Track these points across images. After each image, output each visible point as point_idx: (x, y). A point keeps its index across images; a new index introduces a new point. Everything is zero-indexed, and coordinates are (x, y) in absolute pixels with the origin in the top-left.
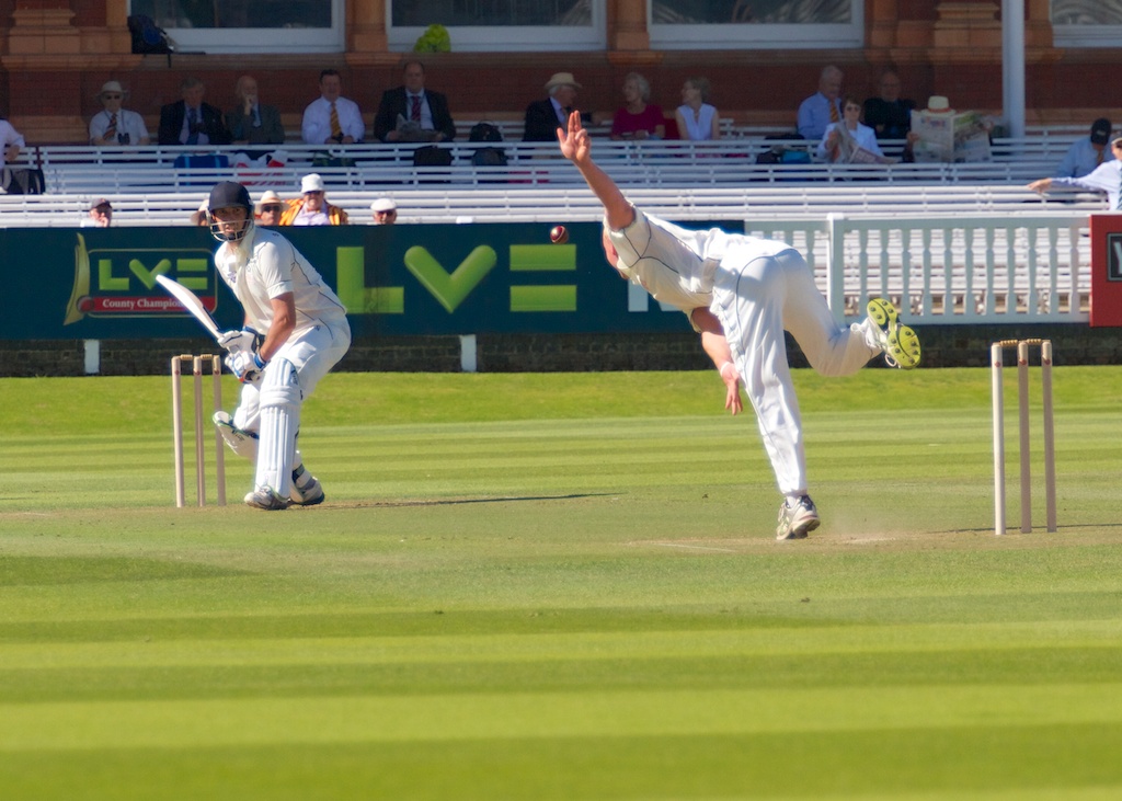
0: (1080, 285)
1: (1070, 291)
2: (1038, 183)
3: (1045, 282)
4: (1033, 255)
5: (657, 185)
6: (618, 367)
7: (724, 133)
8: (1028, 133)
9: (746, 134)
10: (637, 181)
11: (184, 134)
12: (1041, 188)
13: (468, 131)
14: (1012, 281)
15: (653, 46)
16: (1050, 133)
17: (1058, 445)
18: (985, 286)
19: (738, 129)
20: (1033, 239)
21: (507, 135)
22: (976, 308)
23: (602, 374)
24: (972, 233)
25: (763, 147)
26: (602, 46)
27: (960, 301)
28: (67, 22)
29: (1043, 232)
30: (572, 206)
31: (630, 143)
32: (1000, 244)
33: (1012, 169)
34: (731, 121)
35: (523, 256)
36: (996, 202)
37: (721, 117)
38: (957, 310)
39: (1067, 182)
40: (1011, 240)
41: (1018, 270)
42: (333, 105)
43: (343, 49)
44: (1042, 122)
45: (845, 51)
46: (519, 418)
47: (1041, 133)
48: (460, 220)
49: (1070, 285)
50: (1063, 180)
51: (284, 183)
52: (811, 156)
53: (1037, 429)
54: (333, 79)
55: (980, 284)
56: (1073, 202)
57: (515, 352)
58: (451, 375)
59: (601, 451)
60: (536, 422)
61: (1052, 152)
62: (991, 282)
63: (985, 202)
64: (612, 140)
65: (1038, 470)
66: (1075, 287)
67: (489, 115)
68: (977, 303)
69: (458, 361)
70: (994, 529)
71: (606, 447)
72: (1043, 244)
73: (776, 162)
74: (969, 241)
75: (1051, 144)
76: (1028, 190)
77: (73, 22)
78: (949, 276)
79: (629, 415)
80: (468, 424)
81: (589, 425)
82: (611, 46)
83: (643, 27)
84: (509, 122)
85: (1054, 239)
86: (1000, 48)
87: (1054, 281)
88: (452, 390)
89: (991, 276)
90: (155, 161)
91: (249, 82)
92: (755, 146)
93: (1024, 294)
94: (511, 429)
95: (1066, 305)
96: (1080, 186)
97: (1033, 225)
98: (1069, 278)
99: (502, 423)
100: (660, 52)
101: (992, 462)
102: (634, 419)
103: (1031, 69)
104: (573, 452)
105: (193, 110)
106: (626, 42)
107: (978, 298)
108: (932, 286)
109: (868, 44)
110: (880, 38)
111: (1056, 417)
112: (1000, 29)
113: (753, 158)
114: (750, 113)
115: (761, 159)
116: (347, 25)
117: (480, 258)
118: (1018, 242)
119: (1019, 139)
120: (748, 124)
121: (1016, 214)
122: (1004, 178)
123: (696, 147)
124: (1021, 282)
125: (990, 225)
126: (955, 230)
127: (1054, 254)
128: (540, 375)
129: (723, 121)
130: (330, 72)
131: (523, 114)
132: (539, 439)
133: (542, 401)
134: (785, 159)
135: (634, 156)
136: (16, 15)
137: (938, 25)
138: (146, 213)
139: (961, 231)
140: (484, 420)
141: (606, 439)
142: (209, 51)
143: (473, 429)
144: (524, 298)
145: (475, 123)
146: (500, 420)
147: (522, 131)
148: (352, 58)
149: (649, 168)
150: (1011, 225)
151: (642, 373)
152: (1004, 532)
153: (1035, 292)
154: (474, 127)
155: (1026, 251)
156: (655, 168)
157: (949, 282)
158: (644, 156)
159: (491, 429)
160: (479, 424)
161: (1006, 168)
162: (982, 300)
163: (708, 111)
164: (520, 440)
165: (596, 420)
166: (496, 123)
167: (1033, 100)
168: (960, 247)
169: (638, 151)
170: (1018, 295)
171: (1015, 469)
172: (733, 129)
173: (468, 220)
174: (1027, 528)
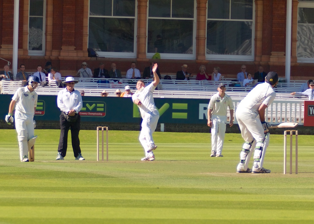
0: (301, 117)
1: (299, 118)
2: (293, 93)
3: (294, 116)
4: (291, 109)
5: (206, 91)
6: (196, 132)
7: (222, 79)
8: (291, 82)
9: (227, 80)
10: (202, 90)
11: (99, 76)
12: (293, 94)
13: (164, 77)
14: (286, 115)
15: (206, 59)
16: (296, 82)
17: (299, 153)
18: (280, 116)
19: (225, 79)
20: (291, 106)
21: (172, 78)
22: (278, 121)
23: (192, 133)
24: (277, 104)
25: (231, 83)
26: (195, 59)
27: (274, 119)
28: (74, 49)
29: (293, 104)
30: (187, 95)
31: (200, 81)
32: (284, 106)
33: (287, 90)
34: (224, 77)
35: (175, 106)
36: (283, 97)
37: (222, 76)
38: (273, 121)
39: (299, 93)
40: (286, 106)
41: (287, 113)
42: (134, 70)
43: (136, 57)
44: (294, 79)
45: (250, 62)
46: (173, 143)
47: (293, 82)
48: (161, 97)
49: (299, 116)
50: (298, 93)
51: (122, 87)
52: (242, 85)
53: (294, 149)
54: (134, 64)
55: (279, 115)
56: (300, 98)
57: (173, 128)
58: (158, 132)
59: (192, 151)
60: (178, 143)
61: (296, 86)
62: (281, 115)
63: (280, 97)
64: (196, 80)
65: (294, 159)
66: (300, 117)
67: (169, 73)
68: (278, 120)
69: (160, 129)
70: (283, 173)
71: (193, 150)
72: (293, 107)
73: (234, 86)
74: (277, 106)
75: (296, 84)
76: (290, 95)
77: (75, 49)
78: (272, 114)
79: (198, 143)
80: (162, 144)
81: (189, 145)
82: (197, 59)
83: (204, 55)
84: (173, 75)
85: (296, 106)
86: (285, 62)
87: (296, 116)
88: (159, 136)
89: (281, 114)
90: (93, 81)
91: (114, 64)
92: (229, 83)
93: (289, 118)
94: (172, 145)
95: (298, 121)
96: (302, 94)
97: (291, 103)
98: (299, 115)
99: (170, 144)
100: (208, 60)
101: (284, 157)
102: (200, 144)
103: (292, 68)
104: (186, 151)
105: (101, 70)
106: (200, 58)
107: (278, 119)
108: (268, 116)
109: (255, 61)
110: (258, 59)
111: (298, 146)
112: (285, 58)
113: (228, 85)
114: (228, 75)
115: (230, 85)
116: (137, 52)
117: (166, 106)
118: (288, 106)
119: (288, 83)
120: (227, 77)
121: (287, 100)
122: (285, 92)
123: (215, 82)
124: (288, 115)
125: (282, 102)
126: (274, 103)
127: (296, 109)
128: (178, 133)
129: (222, 77)
130: (133, 62)
131: (176, 74)
132: (178, 148)
133: (179, 139)
134: (235, 86)
135: (201, 84)
136: (62, 47)
137: (271, 56)
138: (90, 93)
139: (275, 103)
140: (165, 142)
141: (194, 148)
142: (105, 57)
143: (163, 145)
144: (175, 115)
145: (166, 75)
146: (169, 143)
147: (176, 77)
148: (138, 60)
149: (205, 87)
150: (286, 103)
151: (202, 133)
152: (286, 173)
153: (291, 118)
154: (165, 76)
155: (290, 108)
156: (206, 87)
157: (272, 115)
158: (203, 84)
159: (167, 145)
160: (164, 143)
161: (286, 90)
162: (279, 119)
163: (219, 75)
164: (174, 148)
165: (191, 143)
166: (170, 75)
167: (292, 74)
168: (274, 107)
169: (202, 83)
170: (287, 118)
171: (289, 158)
172: (224, 78)
173: (163, 97)
174: (291, 173)
